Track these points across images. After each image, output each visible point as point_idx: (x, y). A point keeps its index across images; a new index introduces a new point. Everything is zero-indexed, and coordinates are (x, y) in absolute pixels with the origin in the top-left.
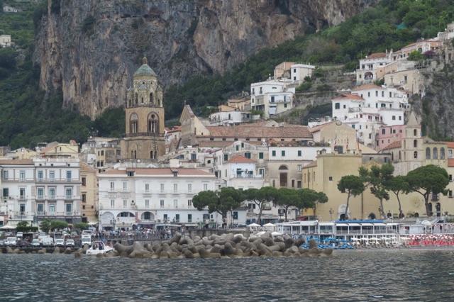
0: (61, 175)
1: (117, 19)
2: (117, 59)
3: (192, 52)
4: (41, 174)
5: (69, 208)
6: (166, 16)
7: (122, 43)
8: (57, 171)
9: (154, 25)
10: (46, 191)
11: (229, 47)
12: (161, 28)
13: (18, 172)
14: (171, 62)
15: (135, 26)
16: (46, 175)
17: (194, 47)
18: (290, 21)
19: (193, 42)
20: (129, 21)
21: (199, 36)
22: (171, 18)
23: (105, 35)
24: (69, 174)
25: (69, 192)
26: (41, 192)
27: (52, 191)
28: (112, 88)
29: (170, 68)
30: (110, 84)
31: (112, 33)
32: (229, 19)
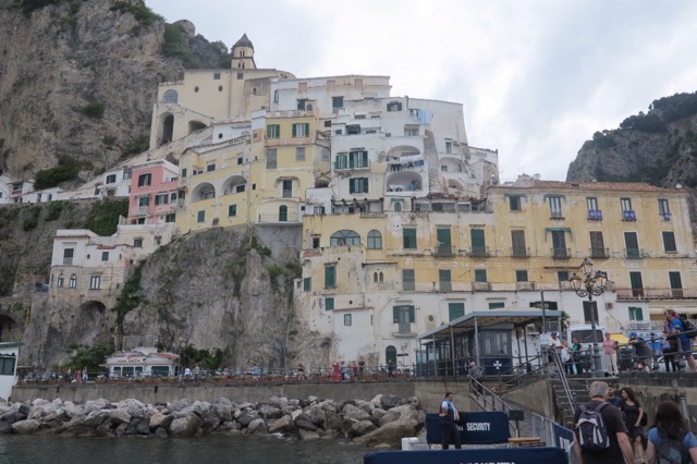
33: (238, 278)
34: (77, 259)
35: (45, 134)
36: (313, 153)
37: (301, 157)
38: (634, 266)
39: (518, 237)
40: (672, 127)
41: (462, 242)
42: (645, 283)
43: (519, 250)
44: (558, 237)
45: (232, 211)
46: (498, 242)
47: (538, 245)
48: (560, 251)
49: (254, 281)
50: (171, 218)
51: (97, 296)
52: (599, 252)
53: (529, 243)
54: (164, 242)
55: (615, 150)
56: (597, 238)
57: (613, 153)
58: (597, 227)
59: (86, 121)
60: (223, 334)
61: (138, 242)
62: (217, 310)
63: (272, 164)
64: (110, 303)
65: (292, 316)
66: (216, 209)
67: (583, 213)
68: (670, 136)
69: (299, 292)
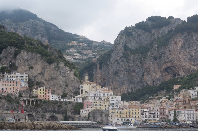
0: (192, 112)
1: (124, 72)
2: (125, 82)
3: (143, 80)
4: (188, 112)
5: (193, 119)
6: (136, 72)
7: (126, 78)
8: (191, 112)
9: (133, 74)
10: (189, 115)
11: (154, 80)
12: (135, 74)
13: (184, 112)
14: (138, 83)
15: (129, 74)
16: (189, 113)
17: (144, 79)
18: (169, 74)
19: (143, 78)
20: (127, 73)
21: (145, 77)
22: (138, 72)
23: (121, 76)
24: (193, 112)
25: (193, 116)
26: (188, 115)
27: (190, 115)
28: (123, 89)
29: (138, 84)
30: (123, 88)
31: (123, 75)
32: (154, 73)
33: (102, 115)
34: (84, 112)
35: (61, 89)
36: (108, 103)
37: (107, 103)
38: (135, 115)
39: (126, 112)
40: (153, 31)
41: (122, 113)
42: (136, 117)
43: (126, 114)
44: (129, 112)
45: (100, 108)
46: (125, 113)
47: (128, 113)
48: (129, 114)
49: (104, 115)
50: (92, 108)
51: (86, 116)
52: (133, 114)
53: (127, 113)
54: (92, 110)
55: (132, 38)
56: (133, 112)
57: (131, 39)
58: (133, 111)
59: (66, 87)
60: (101, 120)
61: (89, 110)
62: (100, 118)
63: (104, 104)
64: (87, 117)
65: (108, 119)
66: (98, 107)
67: (132, 110)
68: (152, 35)
69: (109, 117)
